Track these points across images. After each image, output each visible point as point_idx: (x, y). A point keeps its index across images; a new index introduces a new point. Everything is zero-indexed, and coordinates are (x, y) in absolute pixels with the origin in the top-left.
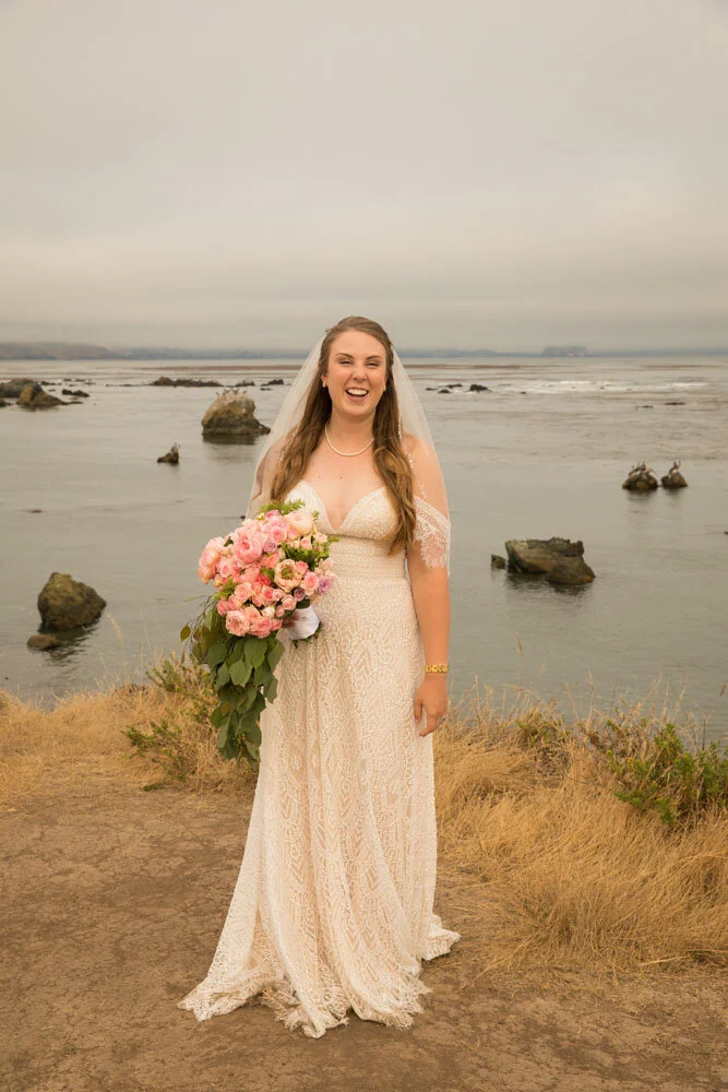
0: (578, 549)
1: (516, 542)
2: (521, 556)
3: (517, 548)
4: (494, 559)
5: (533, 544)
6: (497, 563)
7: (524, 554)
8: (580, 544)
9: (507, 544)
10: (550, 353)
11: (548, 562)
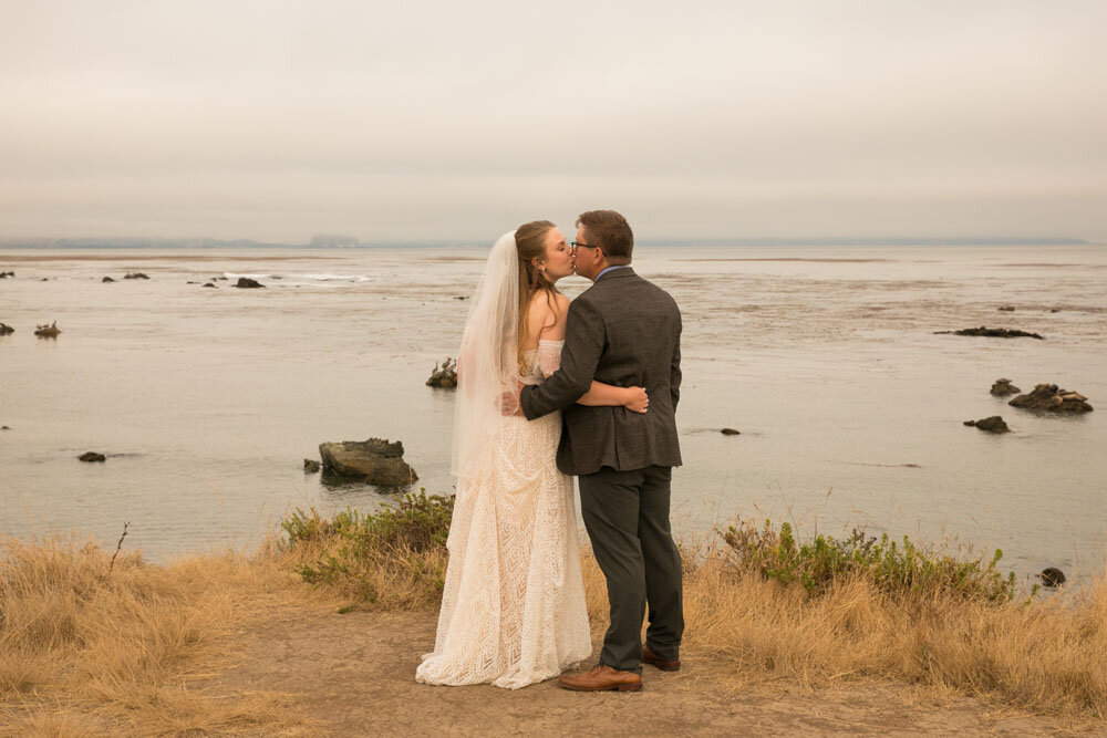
0: (397, 449)
1: (331, 445)
2: (338, 459)
3: (332, 450)
4: (307, 463)
5: (349, 446)
6: (310, 467)
7: (340, 456)
8: (399, 444)
9: (321, 447)
10: (318, 243)
11: (368, 464)
